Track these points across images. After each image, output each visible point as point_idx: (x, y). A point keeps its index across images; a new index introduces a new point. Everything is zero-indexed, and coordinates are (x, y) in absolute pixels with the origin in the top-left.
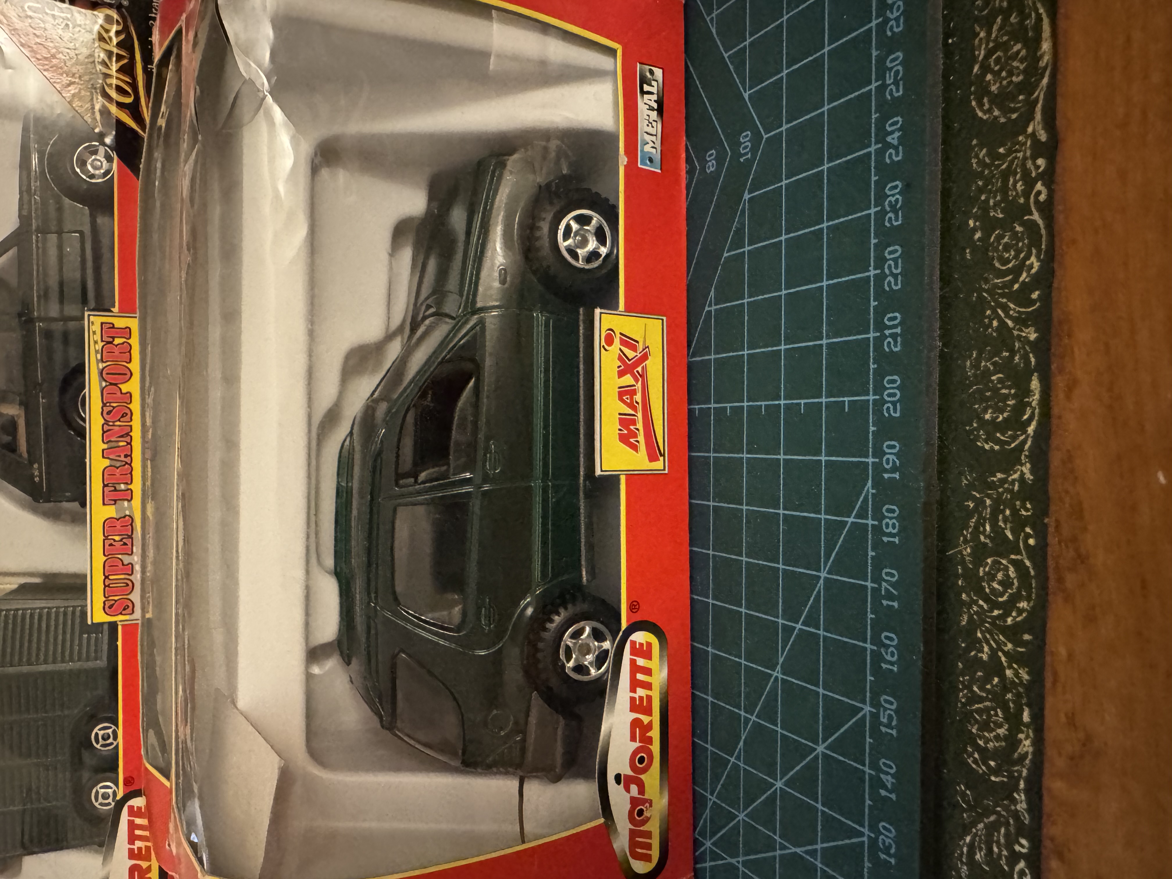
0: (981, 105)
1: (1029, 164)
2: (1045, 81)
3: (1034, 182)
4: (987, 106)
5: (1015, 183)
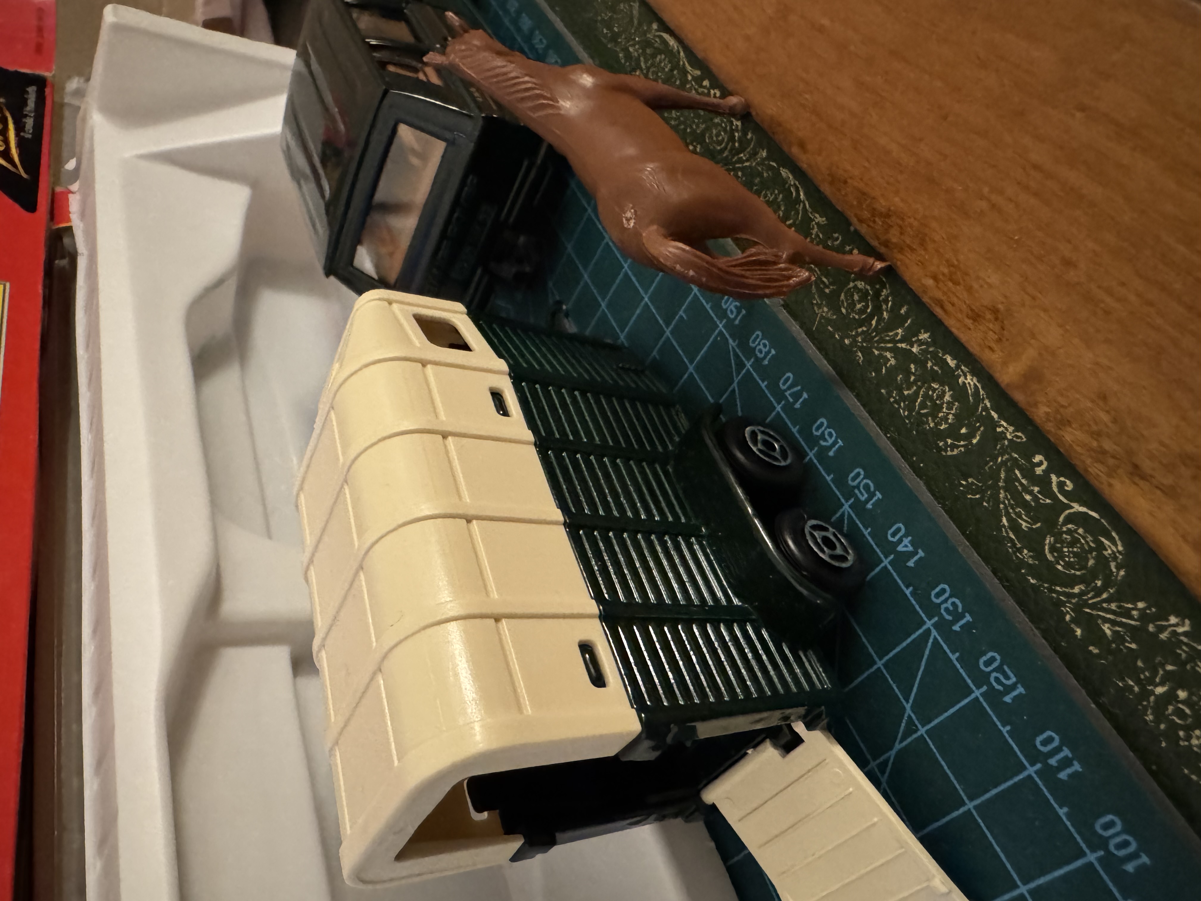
2: (681, 53)
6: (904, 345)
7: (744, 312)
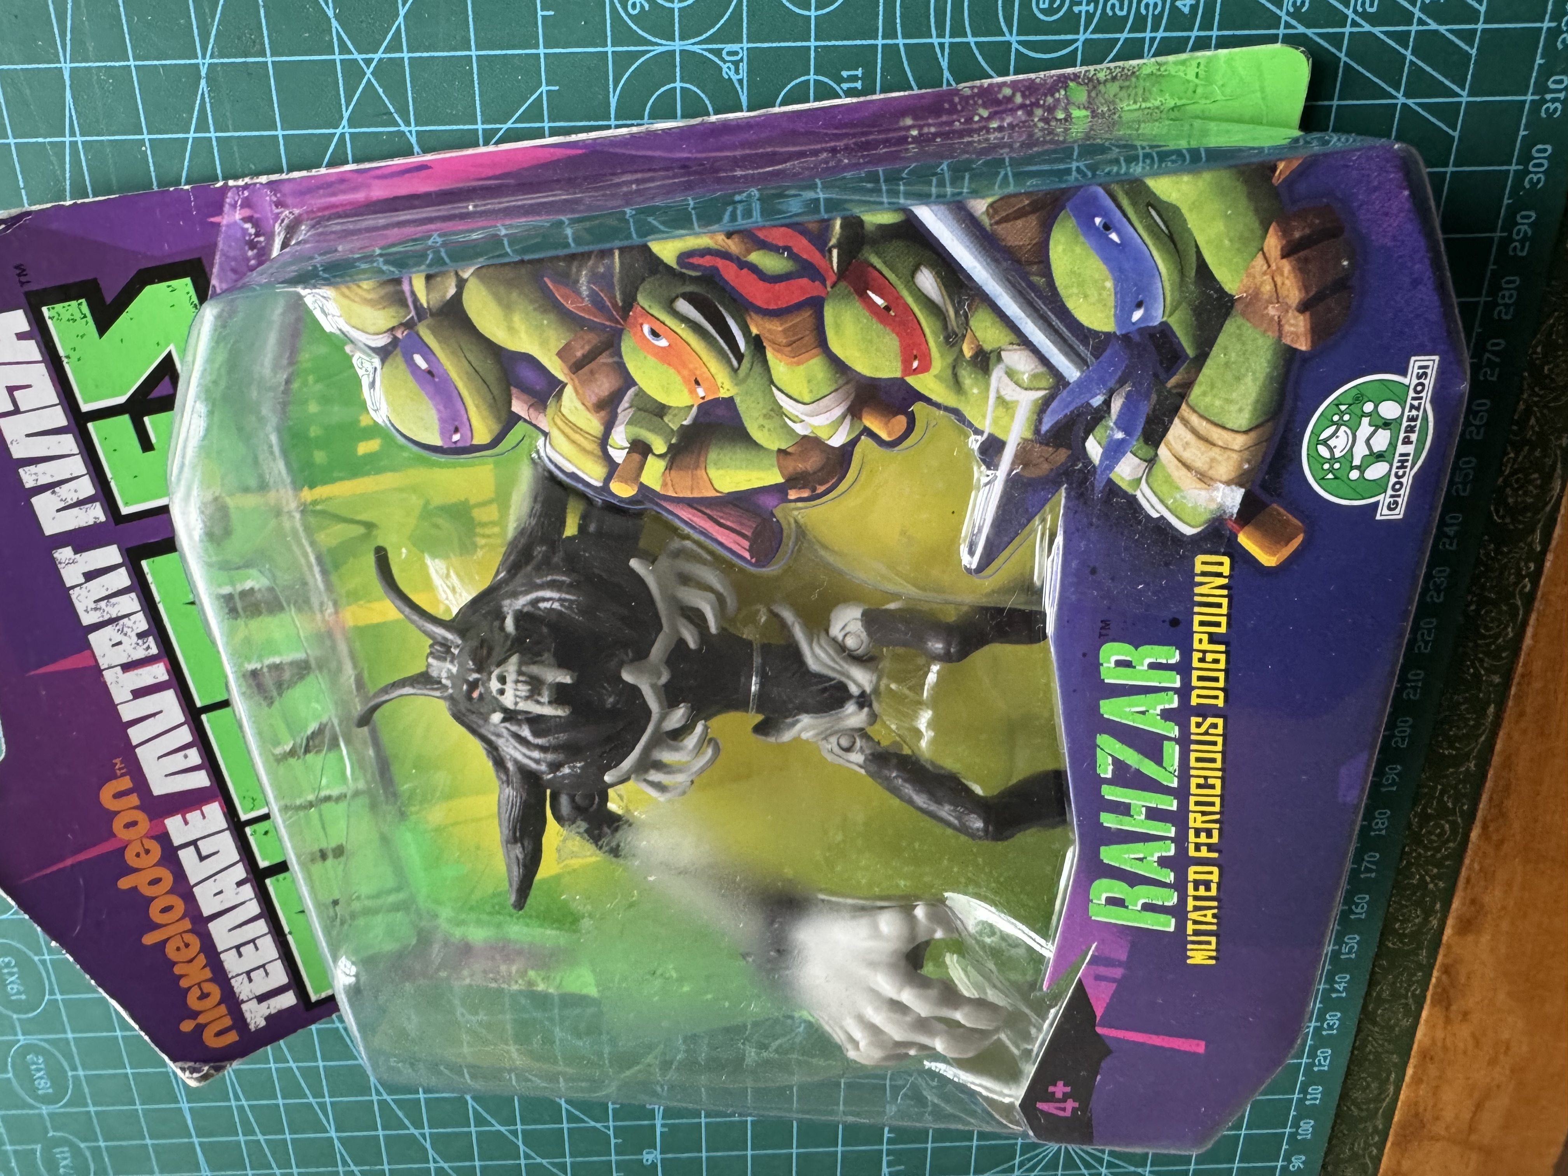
0: (1497, 512)
1: (1522, 564)
2: (1548, 508)
3: (1524, 577)
4: (1501, 512)
5: (1510, 574)
6: (1428, 879)
7: (1395, 789)
